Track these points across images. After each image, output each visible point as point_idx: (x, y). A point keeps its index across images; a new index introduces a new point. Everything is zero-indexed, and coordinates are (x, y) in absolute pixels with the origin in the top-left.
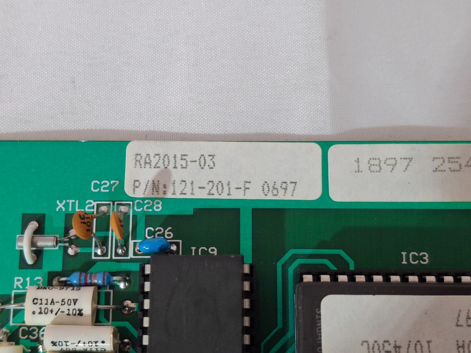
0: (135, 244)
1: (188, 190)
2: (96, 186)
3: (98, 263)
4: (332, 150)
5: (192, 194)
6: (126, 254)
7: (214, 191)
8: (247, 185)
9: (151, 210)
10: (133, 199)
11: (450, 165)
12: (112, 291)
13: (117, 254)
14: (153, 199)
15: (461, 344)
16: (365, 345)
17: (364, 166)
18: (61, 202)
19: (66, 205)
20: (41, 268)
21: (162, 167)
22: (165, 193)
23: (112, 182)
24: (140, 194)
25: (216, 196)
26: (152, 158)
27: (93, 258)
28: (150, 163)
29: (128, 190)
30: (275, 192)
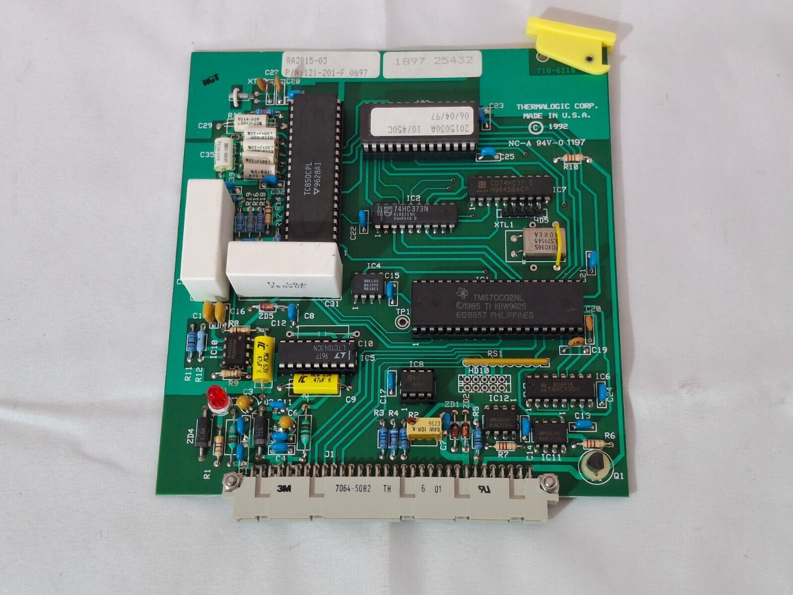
0: (287, 99)
1: (313, 74)
2: (267, 72)
3: (268, 107)
4: (385, 55)
5: (315, 75)
6: (282, 103)
7: (326, 74)
8: (343, 71)
9: (294, 83)
10: (286, 78)
11: (443, 61)
12: (275, 119)
13: (277, 103)
14: (296, 78)
15: (433, 127)
16: (390, 128)
17: (401, 61)
18: (250, 80)
19: (253, 81)
20: (241, 109)
21: (300, 63)
22: (301, 75)
23: (276, 70)
24: (289, 76)
25: (327, 77)
26: (295, 58)
27: (266, 104)
28: (294, 62)
29: (283, 74)
30: (356, 74)
